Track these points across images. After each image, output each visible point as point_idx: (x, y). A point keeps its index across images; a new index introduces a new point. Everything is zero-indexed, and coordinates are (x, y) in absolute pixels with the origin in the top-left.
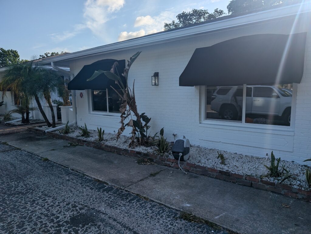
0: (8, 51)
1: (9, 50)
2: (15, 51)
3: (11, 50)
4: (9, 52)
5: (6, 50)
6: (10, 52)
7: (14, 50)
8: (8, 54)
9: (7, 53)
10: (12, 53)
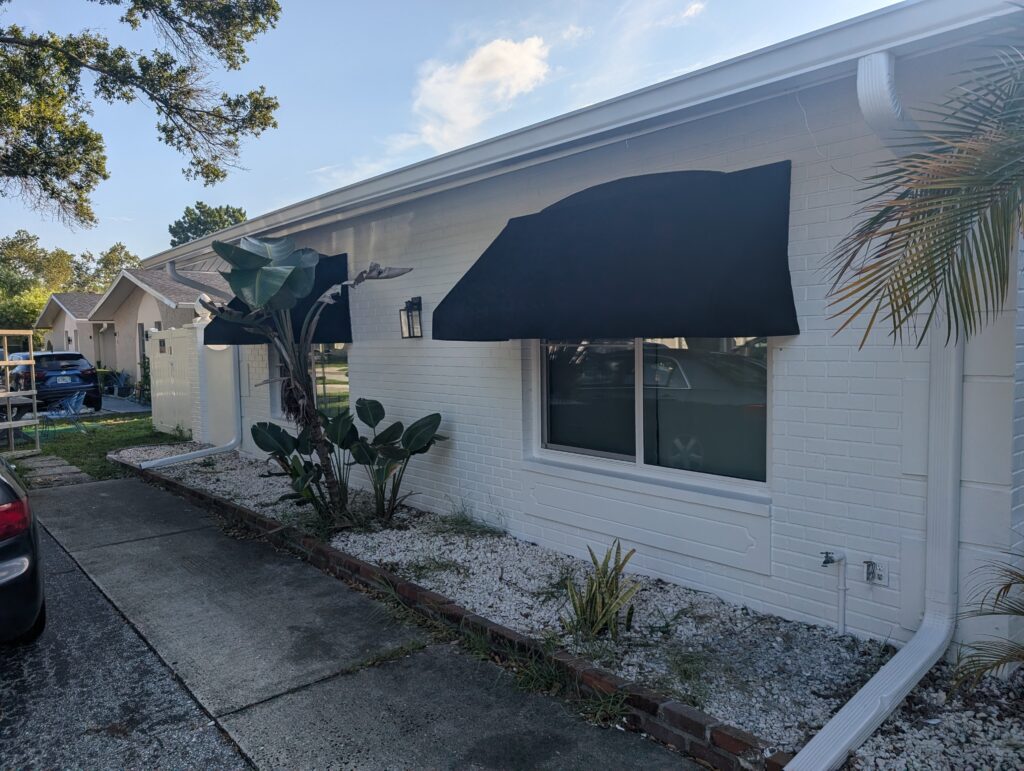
0: (219, 211)
1: (221, 207)
2: (240, 210)
3: (228, 206)
4: (220, 215)
5: (213, 208)
6: (222, 213)
7: (236, 206)
8: (217, 219)
9: (215, 216)
10: (230, 216)
